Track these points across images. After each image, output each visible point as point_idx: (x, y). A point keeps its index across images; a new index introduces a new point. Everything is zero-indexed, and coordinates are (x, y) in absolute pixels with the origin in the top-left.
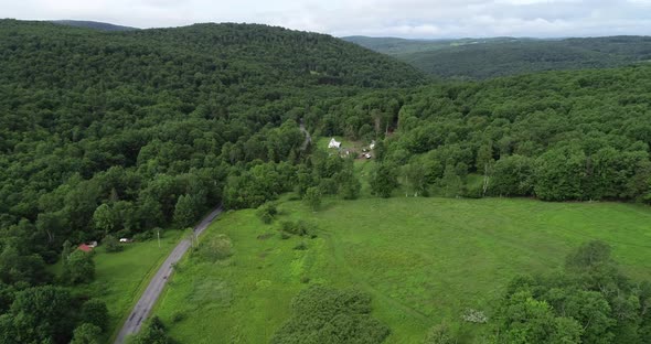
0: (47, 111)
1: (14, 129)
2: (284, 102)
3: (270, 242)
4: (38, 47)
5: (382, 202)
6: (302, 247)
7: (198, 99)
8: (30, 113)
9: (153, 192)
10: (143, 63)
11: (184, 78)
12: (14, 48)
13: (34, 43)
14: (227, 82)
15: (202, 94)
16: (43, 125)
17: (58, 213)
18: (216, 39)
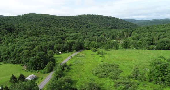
0: (46, 30)
1: (40, 33)
2: (101, 32)
3: (94, 55)
4: (46, 19)
5: (125, 50)
6: (102, 56)
7: (80, 31)
8: (43, 31)
9: (67, 43)
10: (68, 23)
11: (77, 26)
12: (41, 19)
13: (45, 18)
14: (87, 27)
15: (81, 29)
16: (45, 33)
17: (47, 45)
18: (85, 18)
